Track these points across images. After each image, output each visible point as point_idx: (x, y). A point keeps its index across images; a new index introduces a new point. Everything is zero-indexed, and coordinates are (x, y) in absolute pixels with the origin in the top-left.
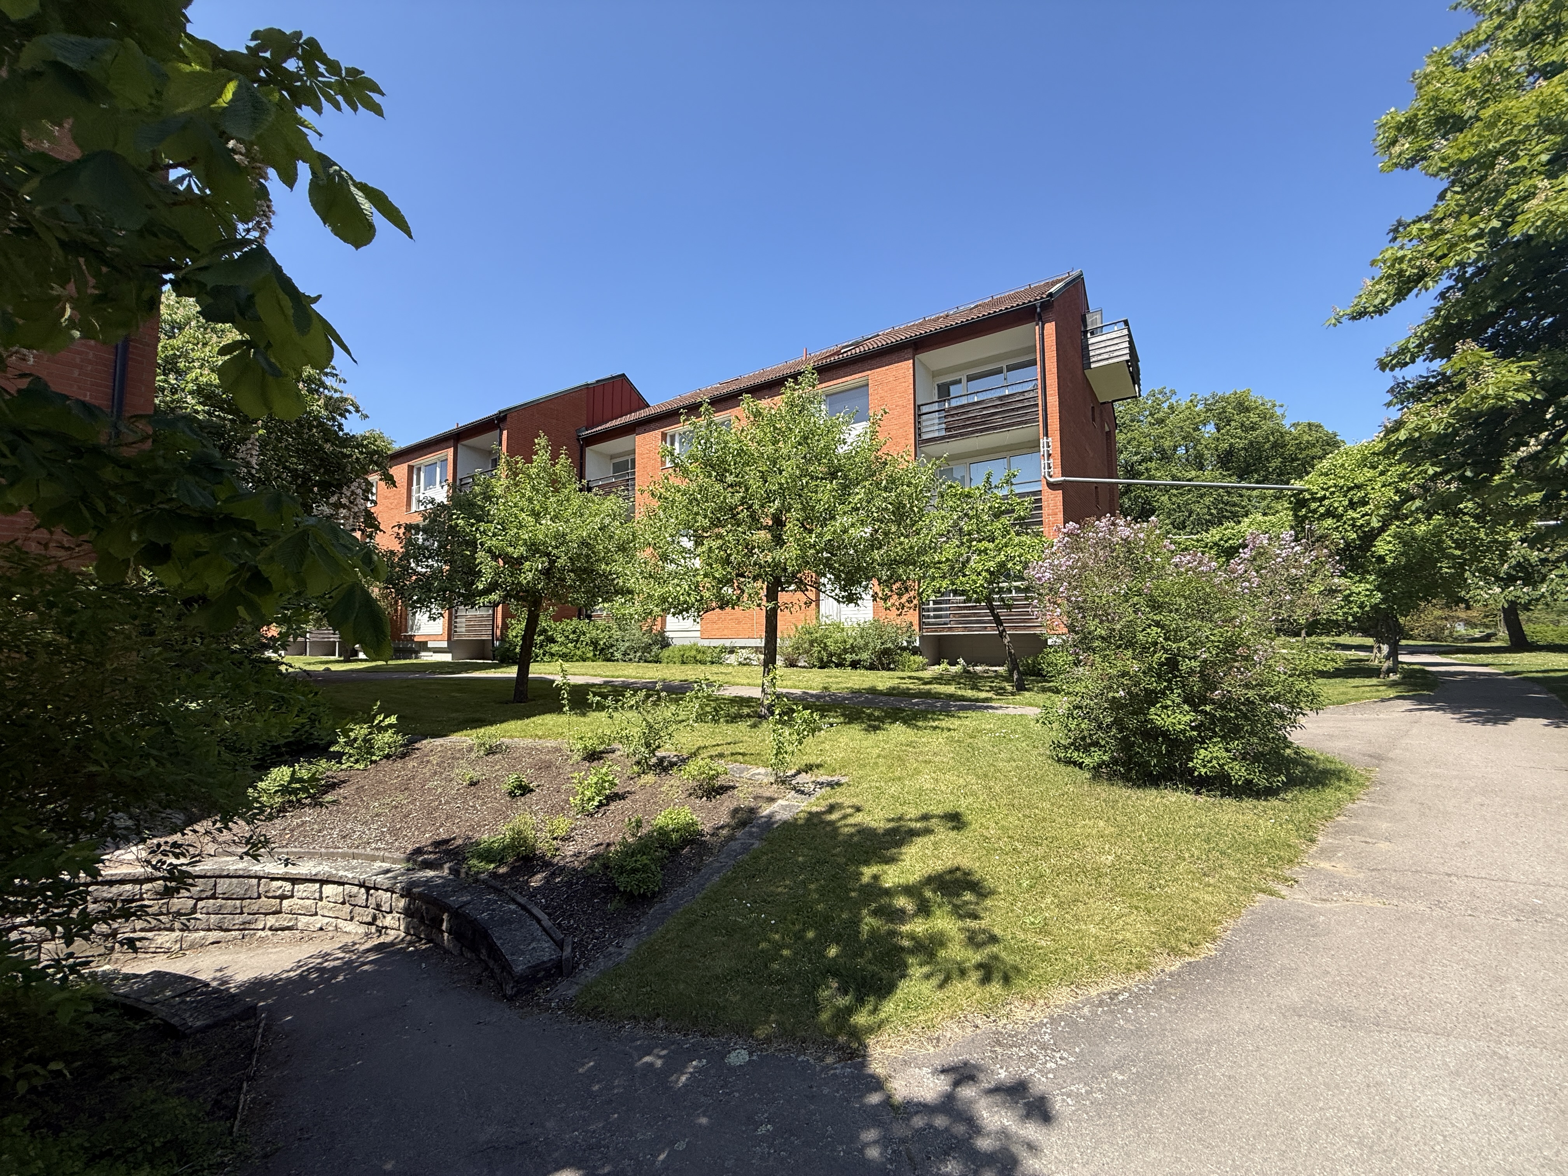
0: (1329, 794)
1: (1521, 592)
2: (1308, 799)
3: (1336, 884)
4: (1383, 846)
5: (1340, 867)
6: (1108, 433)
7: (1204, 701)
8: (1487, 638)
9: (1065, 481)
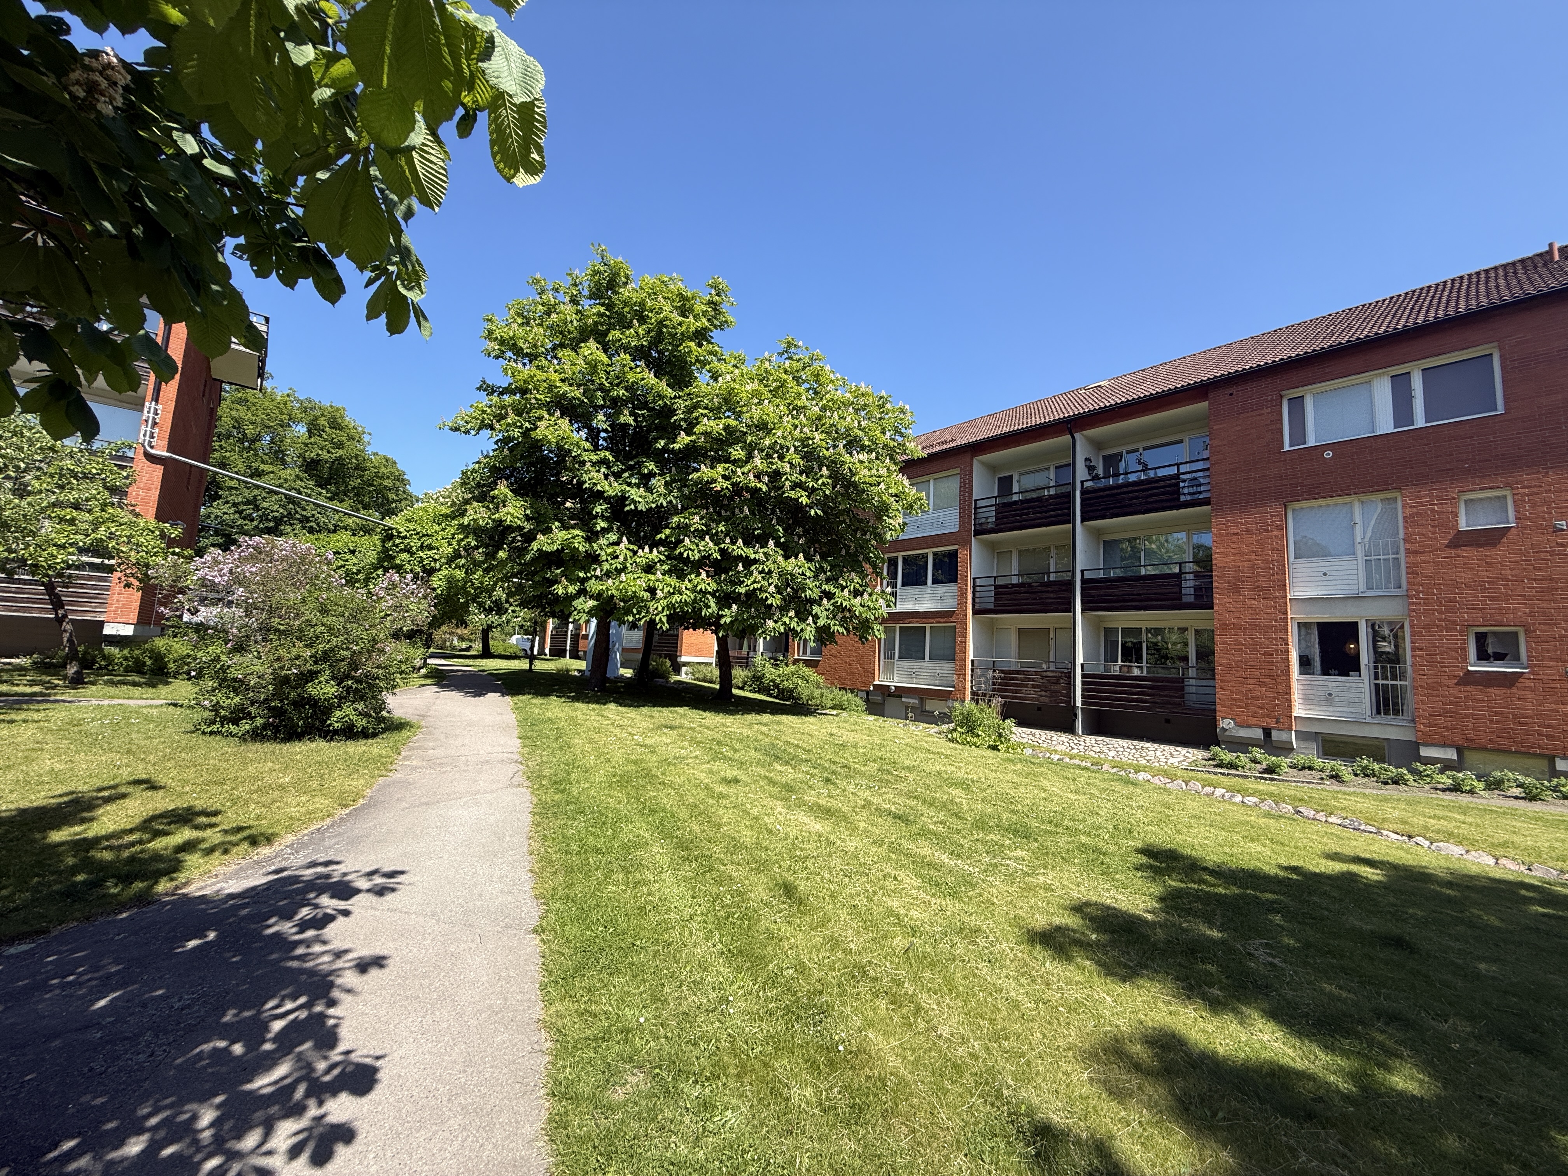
0: (405, 733)
1: (494, 618)
2: (394, 736)
3: (414, 768)
4: (431, 751)
5: (414, 763)
6: (212, 409)
7: (348, 677)
8: (468, 649)
9: (170, 458)
